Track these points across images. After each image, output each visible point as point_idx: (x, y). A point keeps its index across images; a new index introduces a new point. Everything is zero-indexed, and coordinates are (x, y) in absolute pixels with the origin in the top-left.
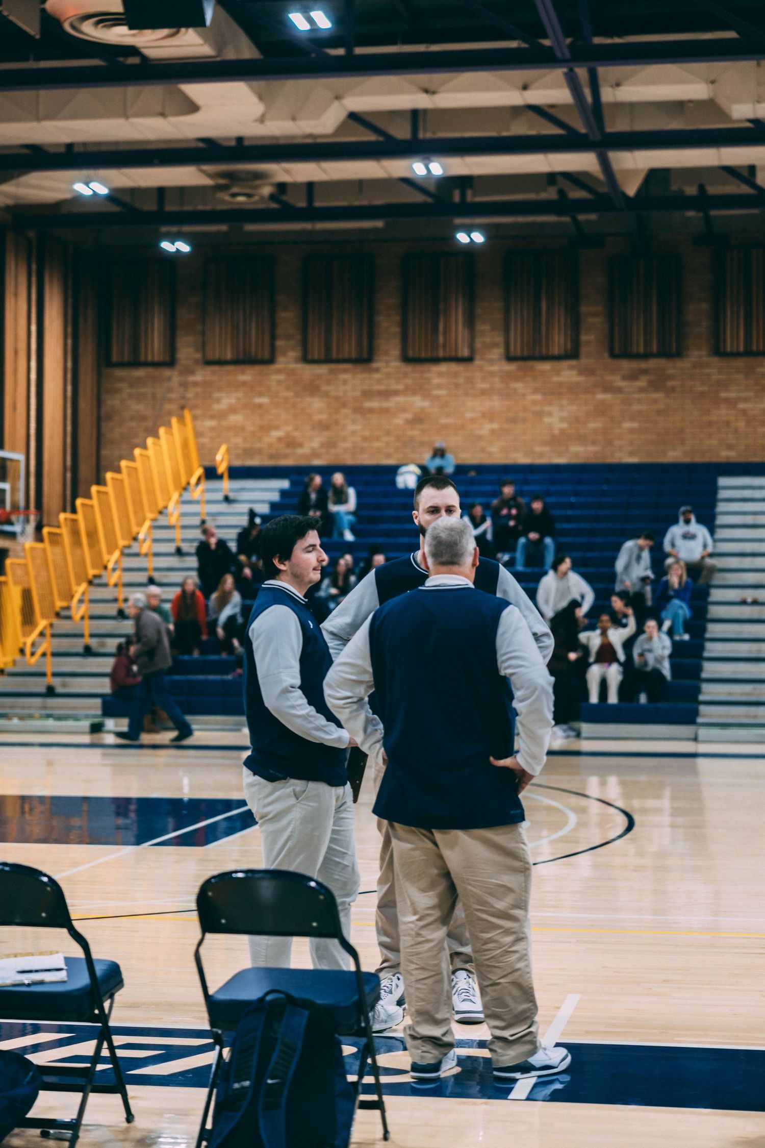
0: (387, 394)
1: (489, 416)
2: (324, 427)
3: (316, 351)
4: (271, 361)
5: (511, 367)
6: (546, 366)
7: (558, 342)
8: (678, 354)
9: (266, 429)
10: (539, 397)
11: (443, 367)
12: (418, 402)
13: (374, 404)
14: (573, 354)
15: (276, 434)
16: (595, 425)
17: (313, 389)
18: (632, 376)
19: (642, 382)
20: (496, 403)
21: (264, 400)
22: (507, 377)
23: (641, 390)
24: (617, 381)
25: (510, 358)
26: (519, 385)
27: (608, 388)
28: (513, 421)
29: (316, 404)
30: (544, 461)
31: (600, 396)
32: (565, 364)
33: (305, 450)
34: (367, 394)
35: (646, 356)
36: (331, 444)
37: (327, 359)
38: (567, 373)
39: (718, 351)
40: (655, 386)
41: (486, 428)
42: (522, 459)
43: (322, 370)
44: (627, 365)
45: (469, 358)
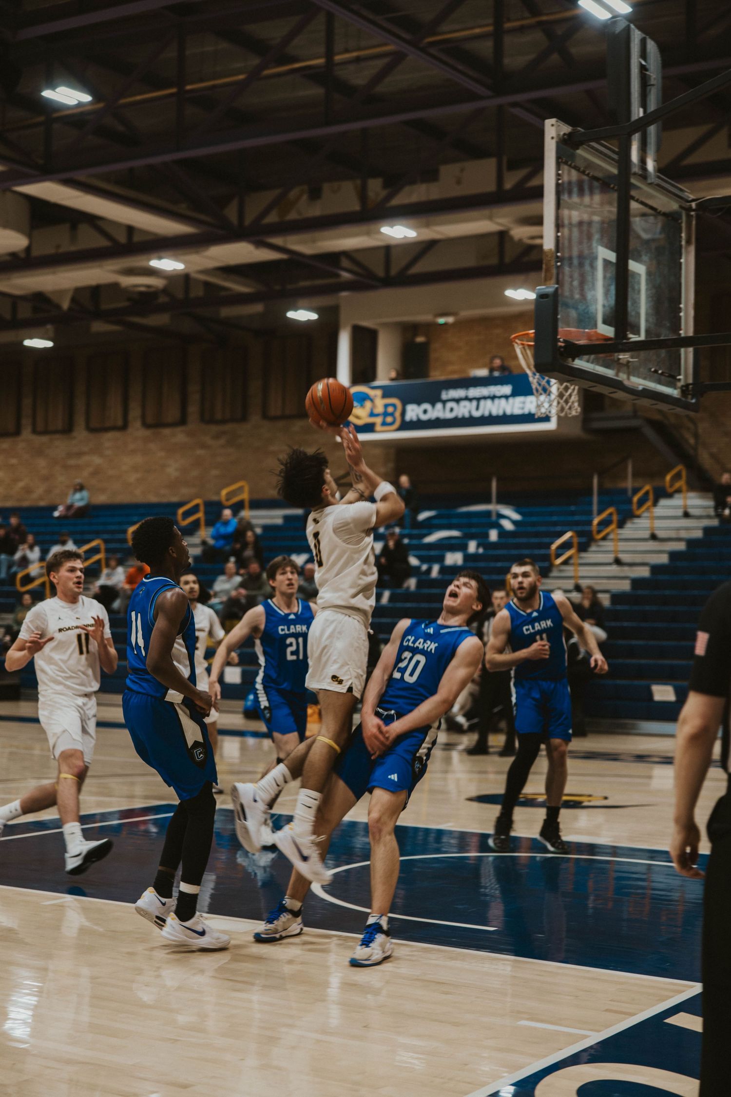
0: (80, 454)
1: (135, 469)
2: (46, 478)
3: (40, 426)
4: (17, 432)
5: (148, 433)
6: (167, 431)
7: (172, 413)
8: (244, 418)
9: (16, 480)
10: (162, 454)
11: (110, 435)
12: (97, 460)
13: (72, 462)
14: (183, 421)
15: (21, 484)
16: (195, 473)
17: (39, 452)
18: (217, 437)
19: (222, 441)
20: (138, 459)
21: (14, 461)
22: (147, 440)
23: (222, 446)
24: (208, 440)
25: (146, 425)
26: (152, 446)
27: (203, 446)
28: (149, 471)
29: (42, 463)
30: (164, 500)
31: (199, 452)
32: (179, 429)
33: (35, 496)
34: (70, 455)
35: (223, 422)
36: (48, 491)
37: (45, 432)
38: (179, 436)
39: (265, 416)
40: (230, 443)
41: (132, 478)
42: (153, 499)
43: (44, 439)
44: (214, 428)
45: (124, 427)
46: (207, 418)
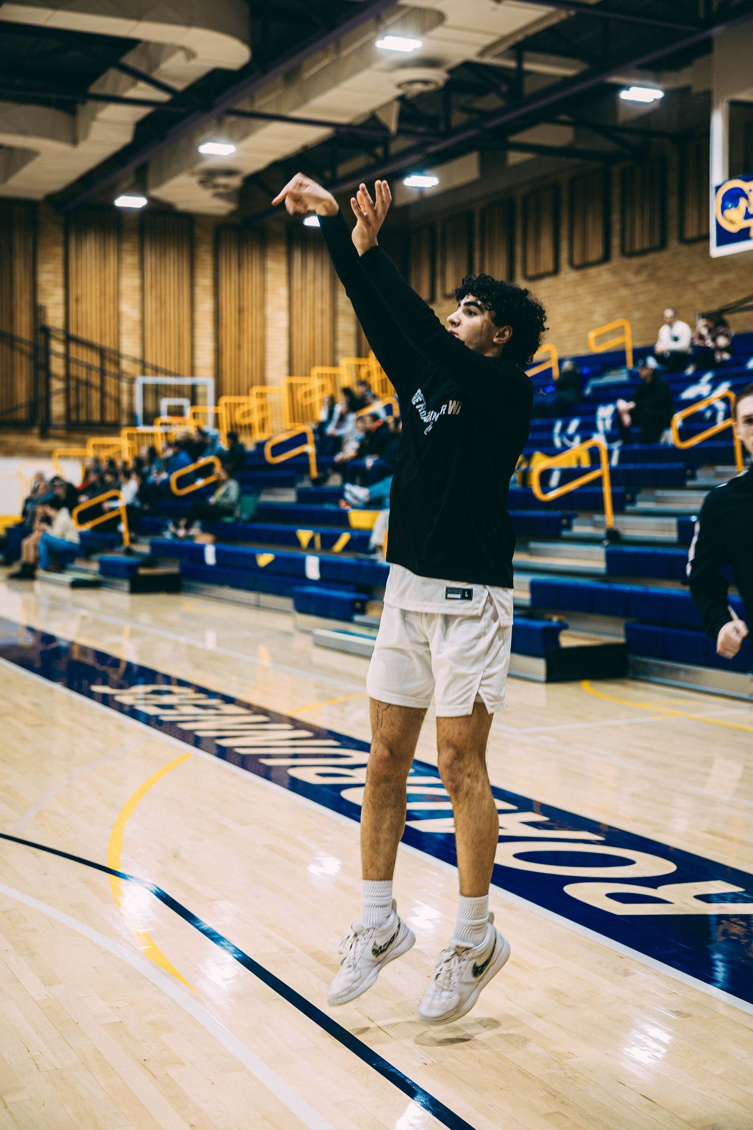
1: (566, 318)
5: (576, 275)
6: (593, 271)
7: (596, 249)
8: (663, 245)
10: (590, 298)
11: (545, 282)
14: (606, 258)
18: (638, 272)
19: (643, 277)
20: (570, 307)
22: (577, 284)
23: (644, 282)
24: (630, 277)
25: (574, 267)
26: (581, 290)
27: (626, 284)
28: (578, 320)
31: (623, 292)
32: (604, 267)
35: (643, 253)
38: (602, 275)
39: (683, 240)
40: (652, 278)
44: (636, 262)
45: (556, 271)
46: (628, 253)
